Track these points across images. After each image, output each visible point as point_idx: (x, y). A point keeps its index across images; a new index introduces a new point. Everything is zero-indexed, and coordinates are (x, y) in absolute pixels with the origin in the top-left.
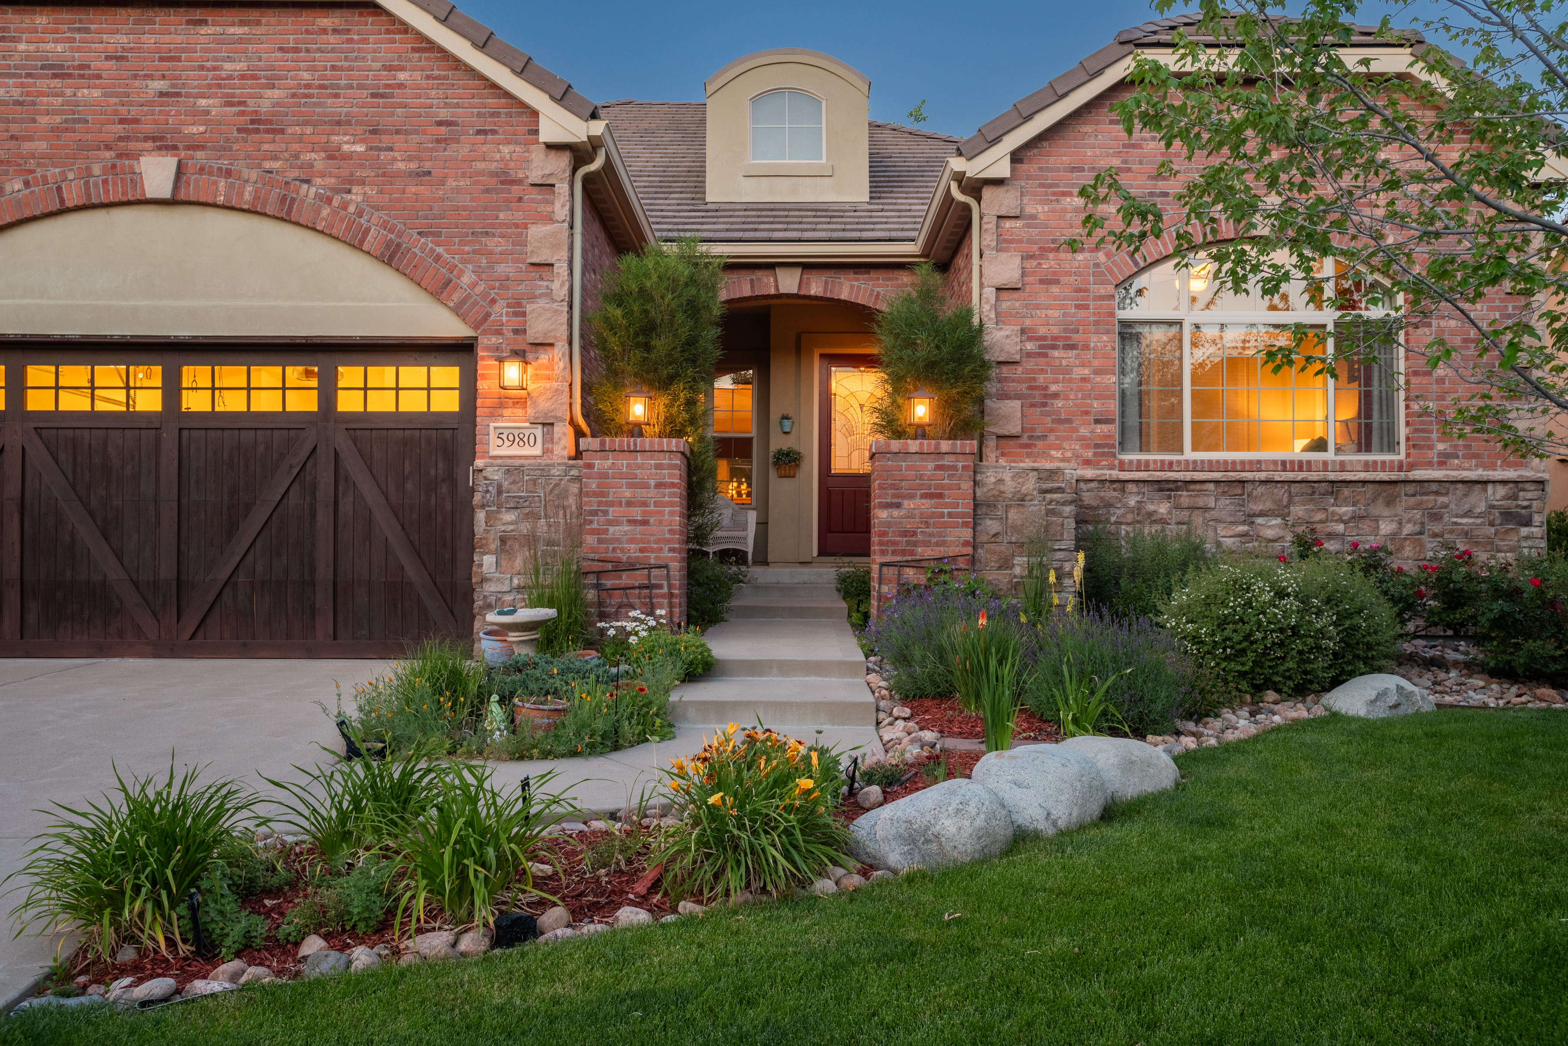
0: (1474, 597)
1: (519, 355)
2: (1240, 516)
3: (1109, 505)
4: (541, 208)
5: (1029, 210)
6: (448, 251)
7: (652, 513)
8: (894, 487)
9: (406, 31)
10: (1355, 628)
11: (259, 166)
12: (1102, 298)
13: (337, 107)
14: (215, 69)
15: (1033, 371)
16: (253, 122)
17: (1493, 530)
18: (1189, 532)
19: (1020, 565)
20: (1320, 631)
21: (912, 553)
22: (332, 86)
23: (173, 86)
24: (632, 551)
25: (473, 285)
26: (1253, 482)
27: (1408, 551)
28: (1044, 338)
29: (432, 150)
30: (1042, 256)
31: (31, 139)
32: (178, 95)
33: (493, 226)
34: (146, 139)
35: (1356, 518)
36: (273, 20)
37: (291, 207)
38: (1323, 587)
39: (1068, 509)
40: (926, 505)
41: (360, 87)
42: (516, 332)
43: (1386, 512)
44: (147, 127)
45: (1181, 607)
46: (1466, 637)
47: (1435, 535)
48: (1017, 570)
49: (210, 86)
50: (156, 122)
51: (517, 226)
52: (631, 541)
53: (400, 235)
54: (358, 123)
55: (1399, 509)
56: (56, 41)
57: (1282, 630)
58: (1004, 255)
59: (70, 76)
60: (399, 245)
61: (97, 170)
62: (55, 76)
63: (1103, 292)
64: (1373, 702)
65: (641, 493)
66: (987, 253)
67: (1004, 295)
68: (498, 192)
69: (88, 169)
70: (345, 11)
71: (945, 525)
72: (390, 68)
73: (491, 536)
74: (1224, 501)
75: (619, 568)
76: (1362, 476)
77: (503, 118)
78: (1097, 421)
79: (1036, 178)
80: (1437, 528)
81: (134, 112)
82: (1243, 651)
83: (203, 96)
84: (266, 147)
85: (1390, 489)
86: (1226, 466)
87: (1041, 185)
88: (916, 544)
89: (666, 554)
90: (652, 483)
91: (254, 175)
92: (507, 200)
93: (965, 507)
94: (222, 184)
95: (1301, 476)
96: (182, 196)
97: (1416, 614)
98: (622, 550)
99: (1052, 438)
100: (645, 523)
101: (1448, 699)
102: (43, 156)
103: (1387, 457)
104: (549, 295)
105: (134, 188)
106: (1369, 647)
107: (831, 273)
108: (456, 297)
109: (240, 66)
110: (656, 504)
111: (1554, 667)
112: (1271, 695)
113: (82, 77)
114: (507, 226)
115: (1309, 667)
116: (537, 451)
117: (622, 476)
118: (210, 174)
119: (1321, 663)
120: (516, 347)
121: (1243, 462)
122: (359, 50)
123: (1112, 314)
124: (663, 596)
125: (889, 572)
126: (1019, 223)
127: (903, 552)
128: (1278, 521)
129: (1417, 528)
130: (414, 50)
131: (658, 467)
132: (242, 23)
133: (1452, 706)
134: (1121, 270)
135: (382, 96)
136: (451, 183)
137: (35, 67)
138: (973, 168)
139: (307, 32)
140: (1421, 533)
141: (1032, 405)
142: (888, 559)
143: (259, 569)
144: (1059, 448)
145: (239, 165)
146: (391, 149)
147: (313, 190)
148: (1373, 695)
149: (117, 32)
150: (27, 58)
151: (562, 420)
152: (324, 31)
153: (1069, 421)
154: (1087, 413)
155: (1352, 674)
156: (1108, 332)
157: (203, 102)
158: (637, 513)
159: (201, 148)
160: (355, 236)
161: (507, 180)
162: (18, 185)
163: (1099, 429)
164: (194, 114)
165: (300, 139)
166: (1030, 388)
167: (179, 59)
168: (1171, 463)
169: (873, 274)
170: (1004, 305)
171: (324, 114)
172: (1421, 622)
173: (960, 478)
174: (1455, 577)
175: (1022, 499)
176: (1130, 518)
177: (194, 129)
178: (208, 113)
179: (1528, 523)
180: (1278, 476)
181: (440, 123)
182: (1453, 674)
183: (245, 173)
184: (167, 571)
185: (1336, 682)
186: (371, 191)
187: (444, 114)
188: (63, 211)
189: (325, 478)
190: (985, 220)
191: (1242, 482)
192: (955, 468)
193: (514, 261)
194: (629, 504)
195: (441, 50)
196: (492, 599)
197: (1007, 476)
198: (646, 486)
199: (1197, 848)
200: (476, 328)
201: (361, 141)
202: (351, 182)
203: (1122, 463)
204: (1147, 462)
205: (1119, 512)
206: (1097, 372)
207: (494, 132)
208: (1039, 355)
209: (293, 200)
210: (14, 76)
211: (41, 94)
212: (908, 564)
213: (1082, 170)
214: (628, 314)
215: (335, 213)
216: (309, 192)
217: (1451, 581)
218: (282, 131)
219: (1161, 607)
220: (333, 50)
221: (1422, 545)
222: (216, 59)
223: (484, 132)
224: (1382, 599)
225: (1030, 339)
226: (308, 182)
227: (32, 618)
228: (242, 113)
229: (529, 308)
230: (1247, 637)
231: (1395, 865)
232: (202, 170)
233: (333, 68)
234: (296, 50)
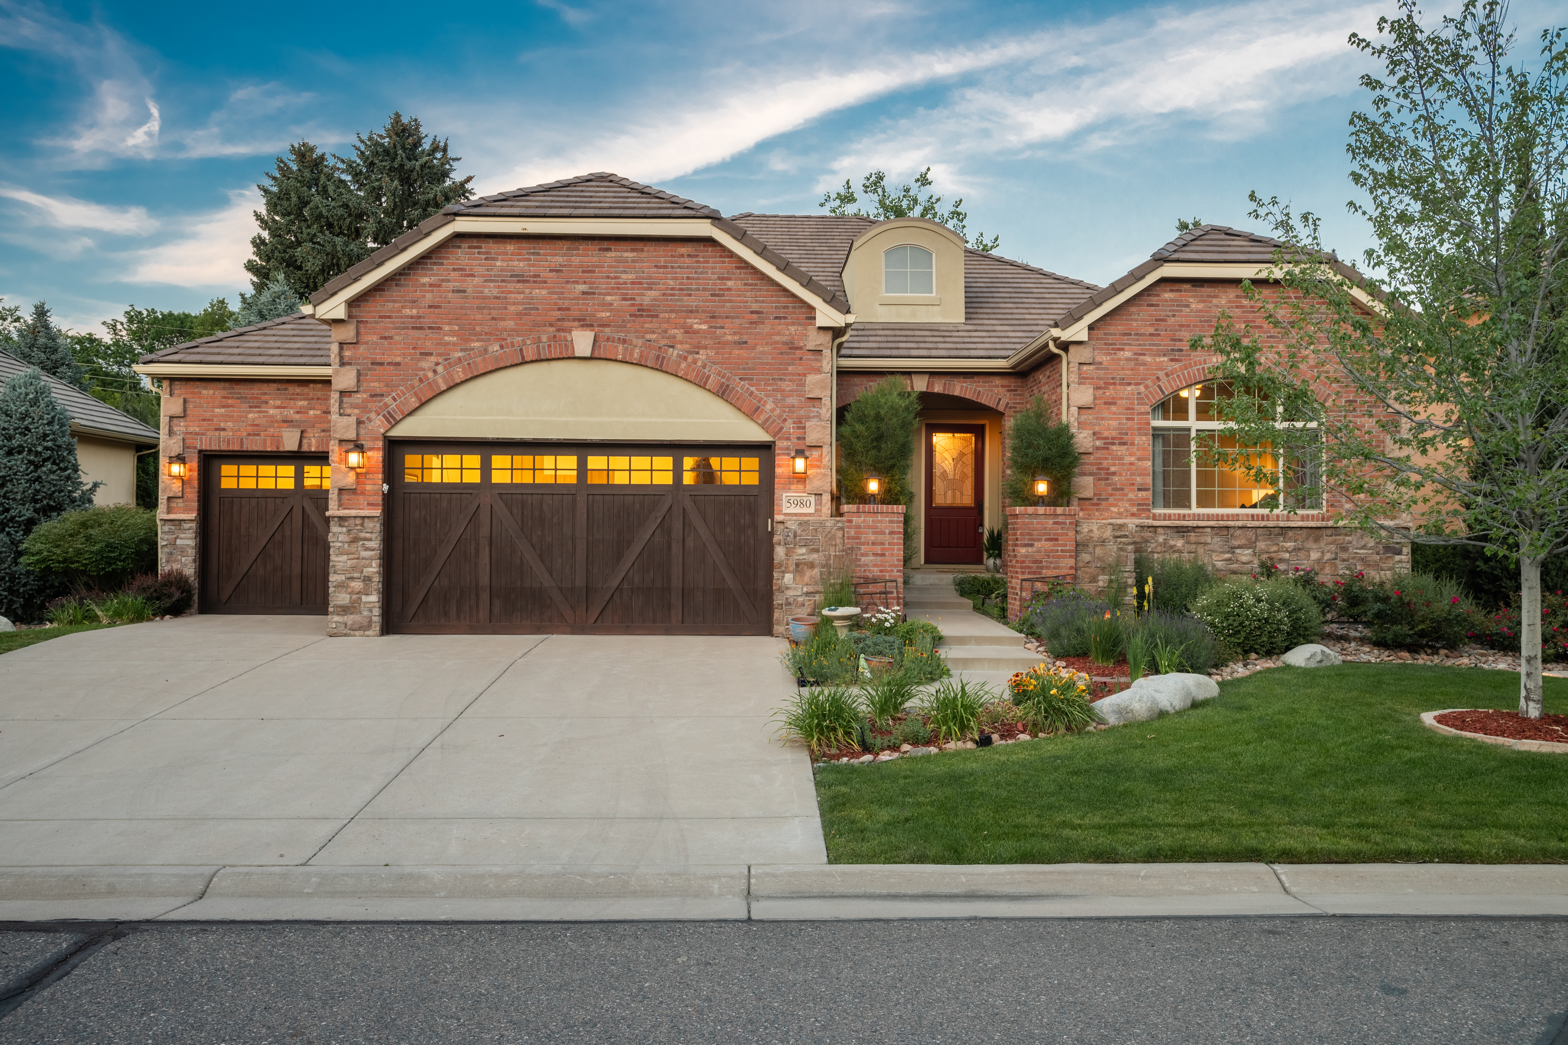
0: (1365, 600)
1: (800, 453)
2: (1226, 548)
3: (1147, 541)
4: (814, 364)
5: (1098, 359)
6: (758, 390)
7: (887, 549)
8: (1029, 534)
9: (732, 256)
10: (1299, 619)
11: (643, 337)
12: (1142, 414)
13: (692, 302)
14: (616, 278)
15: (1100, 459)
16: (639, 310)
17: (1378, 557)
18: (1195, 558)
19: (1103, 580)
20: (1280, 620)
21: (1040, 573)
22: (687, 289)
23: (591, 288)
24: (875, 572)
25: (773, 410)
26: (1234, 527)
27: (1327, 570)
28: (1107, 438)
29: (748, 328)
30: (1106, 388)
31: (504, 319)
32: (594, 293)
33: (785, 374)
34: (574, 320)
35: (1297, 550)
36: (651, 249)
37: (662, 362)
38: (1281, 596)
39: (1130, 548)
40: (1048, 545)
41: (704, 290)
42: (799, 438)
43: (1314, 546)
44: (575, 313)
45: (1203, 607)
46: (1361, 622)
47: (1344, 560)
48: (1101, 584)
49: (613, 288)
50: (580, 310)
51: (799, 375)
52: (875, 565)
53: (728, 380)
54: (703, 311)
55: (1322, 544)
56: (519, 260)
57: (1259, 620)
58: (1083, 387)
59: (528, 281)
60: (728, 386)
61: (544, 338)
62: (519, 281)
63: (1143, 410)
64: (1308, 659)
65: (880, 538)
66: (1072, 385)
67: (1082, 411)
68: (788, 354)
69: (539, 338)
70: (695, 244)
71: (1059, 557)
72: (722, 279)
73: (790, 562)
74: (1217, 539)
75: (867, 581)
76: (1300, 524)
77: (791, 310)
78: (1139, 490)
79: (1102, 339)
80: (1345, 556)
81: (566, 304)
82: (1239, 631)
83: (609, 294)
84: (647, 325)
85: (1317, 532)
86: (1217, 518)
87: (1106, 344)
88: (1042, 568)
89: (895, 573)
90: (887, 531)
91: (640, 342)
92: (793, 359)
93: (1071, 546)
94: (620, 348)
95: (1263, 524)
96: (596, 355)
97: (1332, 609)
98: (870, 571)
99: (1111, 500)
100: (883, 555)
101: (1349, 658)
102: (512, 330)
103: (1315, 512)
104: (818, 416)
105: (567, 350)
106: (1306, 629)
107: (949, 378)
108: (763, 417)
109: (631, 277)
110: (889, 544)
111: (1409, 640)
112: (1253, 656)
113: (535, 282)
114: (793, 375)
115: (1274, 640)
116: (811, 510)
117: (869, 527)
118: (613, 341)
119: (1280, 638)
120: (799, 448)
121: (1228, 515)
122: (704, 268)
123: (1149, 424)
124: (893, 598)
125: (1027, 585)
126: (1092, 367)
127: (1035, 573)
128: (1250, 551)
129: (1333, 556)
130: (737, 268)
131: (891, 522)
132: (633, 250)
133: (1351, 662)
134: (1154, 397)
135: (717, 295)
136: (760, 349)
137: (507, 276)
138: (1065, 335)
139: (672, 256)
140: (1335, 559)
141: (1100, 479)
142: (1026, 576)
143: (636, 580)
144: (1115, 506)
145: (631, 337)
146: (723, 328)
147: (676, 352)
148: (1308, 655)
149: (556, 255)
150: (502, 270)
151: (826, 492)
152: (682, 256)
153: (1122, 489)
154: (1133, 484)
155: (1296, 644)
156: (1146, 434)
157: (609, 298)
158: (878, 549)
159: (608, 326)
160: (701, 380)
161: (793, 347)
162: (496, 347)
163: (1141, 494)
164: (604, 305)
165: (668, 321)
166: (1098, 469)
167: (594, 272)
168: (1184, 516)
169: (976, 379)
170: (1083, 418)
171: (682, 306)
172: (1335, 613)
173: (1068, 529)
174: (1354, 589)
175: (1103, 542)
176: (1159, 549)
177: (603, 315)
178: (611, 305)
179: (1400, 553)
180: (1250, 524)
181: (752, 312)
182: (1353, 644)
183: (635, 341)
184: (580, 581)
185: (1288, 649)
186: (711, 353)
187: (755, 307)
188: (524, 363)
189: (677, 526)
190: (1071, 365)
191: (1227, 527)
192: (1065, 523)
193: (799, 396)
194: (873, 544)
195: (753, 268)
196: (791, 600)
197: (1095, 528)
198: (883, 533)
199: (1238, 716)
200: (774, 436)
201: (705, 323)
202: (699, 347)
203: (1154, 515)
204: (1170, 515)
205: (1153, 545)
206: (1139, 459)
207: (785, 318)
208: (1104, 448)
209: (664, 358)
210: (494, 281)
211: (510, 292)
212: (1037, 580)
213: (1130, 334)
214: (868, 429)
215: (689, 366)
216: (673, 353)
217: (1352, 591)
218: (657, 316)
219: (1189, 606)
220: (688, 267)
221: (1336, 566)
222: (616, 272)
223: (780, 318)
224: (1313, 602)
225: (1098, 439)
226: (673, 347)
227: (496, 609)
228: (633, 305)
229: (808, 424)
230: (1241, 624)
231: (1322, 721)
232: (608, 339)
233: (688, 278)
234: (665, 267)
